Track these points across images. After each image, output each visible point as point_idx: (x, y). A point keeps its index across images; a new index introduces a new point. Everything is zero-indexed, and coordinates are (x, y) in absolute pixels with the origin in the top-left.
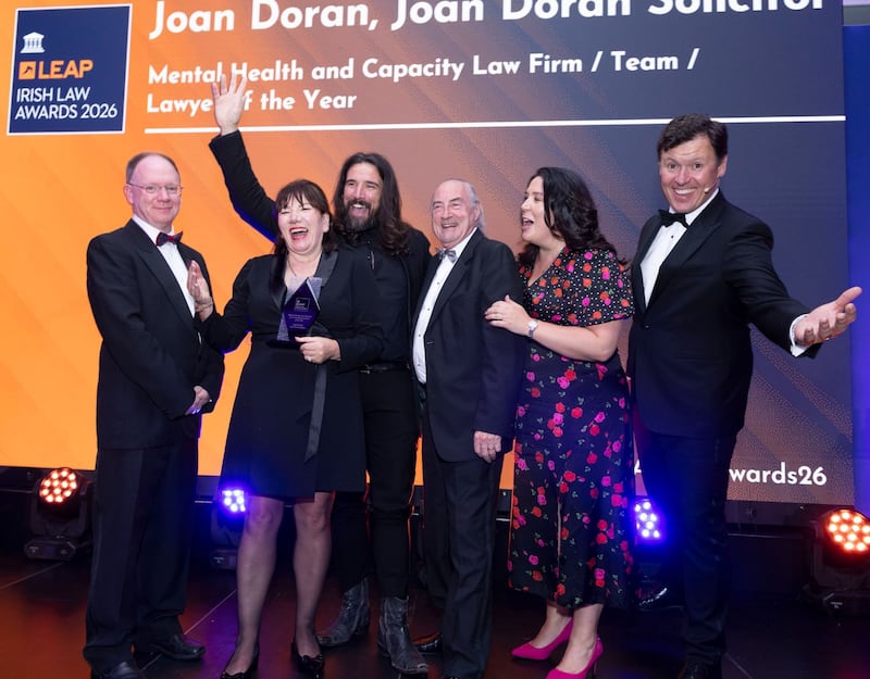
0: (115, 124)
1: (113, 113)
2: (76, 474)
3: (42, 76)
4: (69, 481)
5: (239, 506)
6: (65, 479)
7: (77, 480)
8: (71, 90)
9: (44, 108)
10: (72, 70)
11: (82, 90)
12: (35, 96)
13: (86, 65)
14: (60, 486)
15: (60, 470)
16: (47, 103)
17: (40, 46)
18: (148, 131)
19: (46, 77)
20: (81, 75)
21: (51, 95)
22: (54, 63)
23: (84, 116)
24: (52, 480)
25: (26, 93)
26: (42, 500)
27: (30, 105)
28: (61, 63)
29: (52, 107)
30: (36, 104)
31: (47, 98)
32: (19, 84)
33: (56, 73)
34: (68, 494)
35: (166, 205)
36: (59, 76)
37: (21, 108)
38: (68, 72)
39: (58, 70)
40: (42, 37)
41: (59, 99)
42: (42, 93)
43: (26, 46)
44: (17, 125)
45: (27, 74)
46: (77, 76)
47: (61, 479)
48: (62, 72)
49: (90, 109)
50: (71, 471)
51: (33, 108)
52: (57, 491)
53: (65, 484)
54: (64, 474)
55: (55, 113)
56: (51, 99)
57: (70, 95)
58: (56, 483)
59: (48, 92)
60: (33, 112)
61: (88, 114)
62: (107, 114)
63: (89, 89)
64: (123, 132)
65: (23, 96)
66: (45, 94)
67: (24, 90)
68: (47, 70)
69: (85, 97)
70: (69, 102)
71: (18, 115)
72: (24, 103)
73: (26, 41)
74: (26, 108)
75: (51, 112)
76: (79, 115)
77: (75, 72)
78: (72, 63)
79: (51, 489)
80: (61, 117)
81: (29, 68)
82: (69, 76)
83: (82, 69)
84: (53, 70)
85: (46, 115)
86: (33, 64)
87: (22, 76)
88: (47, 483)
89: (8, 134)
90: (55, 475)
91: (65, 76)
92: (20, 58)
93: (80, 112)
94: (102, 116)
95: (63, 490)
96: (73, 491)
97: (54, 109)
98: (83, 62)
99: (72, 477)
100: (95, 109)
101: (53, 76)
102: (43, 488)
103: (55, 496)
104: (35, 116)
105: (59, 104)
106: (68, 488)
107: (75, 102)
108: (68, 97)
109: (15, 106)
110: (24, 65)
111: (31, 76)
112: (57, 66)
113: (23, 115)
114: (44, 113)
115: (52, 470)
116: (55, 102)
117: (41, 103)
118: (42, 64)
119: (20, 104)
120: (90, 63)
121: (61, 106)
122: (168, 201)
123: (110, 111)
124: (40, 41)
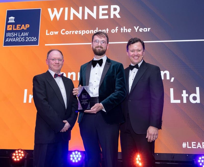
0: (36, 43)
1: (35, 40)
2: (23, 151)
3: (14, 29)
4: (21, 154)
5: (75, 160)
6: (20, 153)
7: (24, 153)
8: (23, 33)
9: (14, 38)
10: (23, 27)
11: (26, 33)
12: (12, 35)
13: (27, 26)
14: (18, 155)
15: (18, 150)
16: (15, 37)
17: (13, 20)
18: (46, 45)
19: (16, 29)
20: (26, 29)
21: (17, 35)
22: (18, 25)
23: (26, 41)
24: (16, 153)
25: (9, 34)
26: (12, 160)
27: (10, 38)
28: (20, 25)
29: (17, 38)
30: (12, 37)
31: (16, 35)
32: (7, 31)
33: (18, 28)
34: (21, 158)
35: (58, 65)
36: (19, 29)
37: (7, 39)
38: (22, 28)
39: (19, 27)
40: (14, 18)
41: (19, 36)
42: (14, 34)
43: (9, 21)
44: (6, 44)
45: (9, 28)
46: (25, 29)
47: (19, 153)
48: (20, 28)
49: (28, 39)
50: (22, 150)
51: (11, 39)
52: (18, 157)
53: (20, 155)
54: (20, 151)
55: (18, 40)
56: (17, 36)
57: (22, 34)
58: (17, 154)
59: (16, 34)
60: (11, 40)
61: (28, 40)
62: (33, 40)
63: (28, 33)
64: (38, 45)
65: (8, 35)
66: (15, 35)
67: (8, 33)
68: (16, 27)
69: (27, 35)
70: (22, 37)
71: (6, 41)
72: (9, 37)
73: (10, 19)
74: (9, 38)
75: (17, 40)
76: (25, 40)
77: (24, 28)
78: (23, 25)
79: (16, 156)
80: (19, 41)
81: (10, 27)
82: (22, 29)
83: (26, 27)
84: (17, 27)
85: (15, 40)
86: (11, 26)
87: (8, 29)
88: (14, 154)
89: (3, 46)
90: (17, 152)
91: (21, 29)
92: (7, 24)
93: (26, 39)
94: (32, 41)
95: (19, 157)
96: (22, 157)
97: (17, 39)
98: (26, 25)
99: (22, 152)
100: (30, 39)
101: (17, 29)
102: (13, 156)
103: (17, 158)
104: (12, 41)
105: (19, 37)
106: (21, 156)
107: (24, 37)
108: (22, 35)
109: (6, 38)
110: (8, 26)
111: (11, 29)
112: (18, 26)
113: (8, 41)
114: (14, 40)
115: (16, 150)
116: (18, 37)
117: (14, 37)
118: (14, 25)
119: (7, 37)
120: (29, 25)
121: (20, 38)
122: (58, 64)
123: (34, 39)
124: (14, 19)
